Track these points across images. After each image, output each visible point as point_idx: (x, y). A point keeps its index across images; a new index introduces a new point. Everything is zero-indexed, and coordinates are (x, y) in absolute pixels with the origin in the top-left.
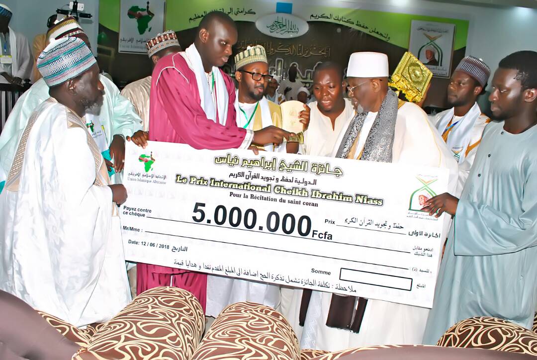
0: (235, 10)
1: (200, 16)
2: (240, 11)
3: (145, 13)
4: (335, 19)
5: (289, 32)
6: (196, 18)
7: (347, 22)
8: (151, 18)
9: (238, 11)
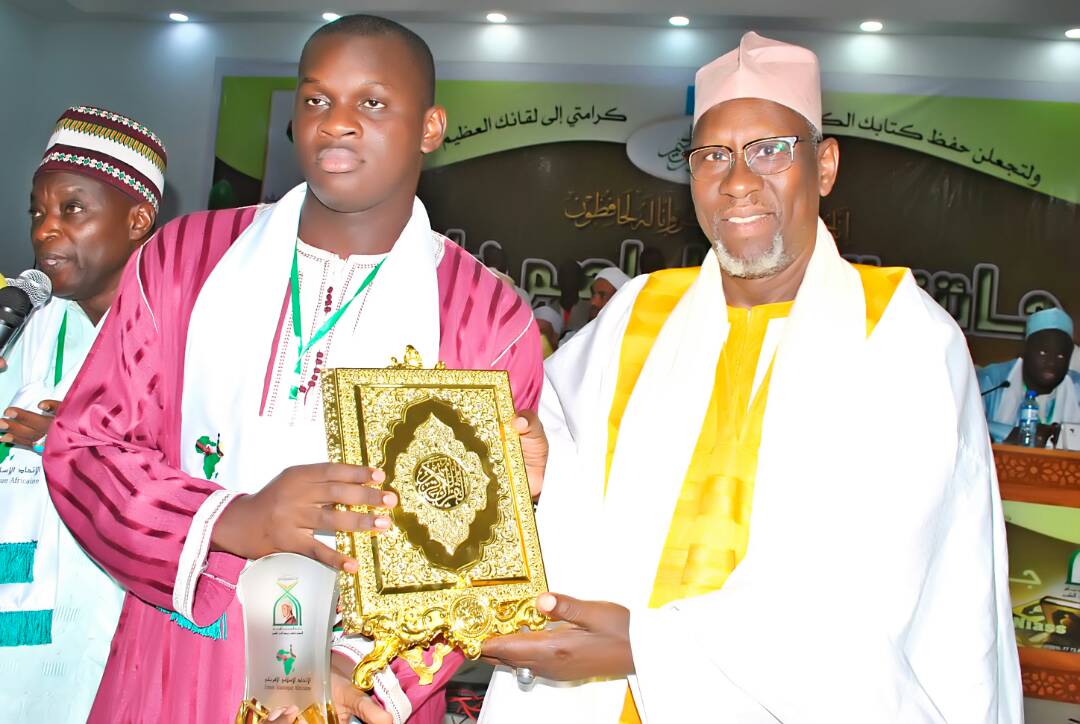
0: (569, 112)
1: (474, 131)
2: (583, 115)
4: (860, 127)
6: (463, 137)
7: (904, 133)
9: (578, 114)
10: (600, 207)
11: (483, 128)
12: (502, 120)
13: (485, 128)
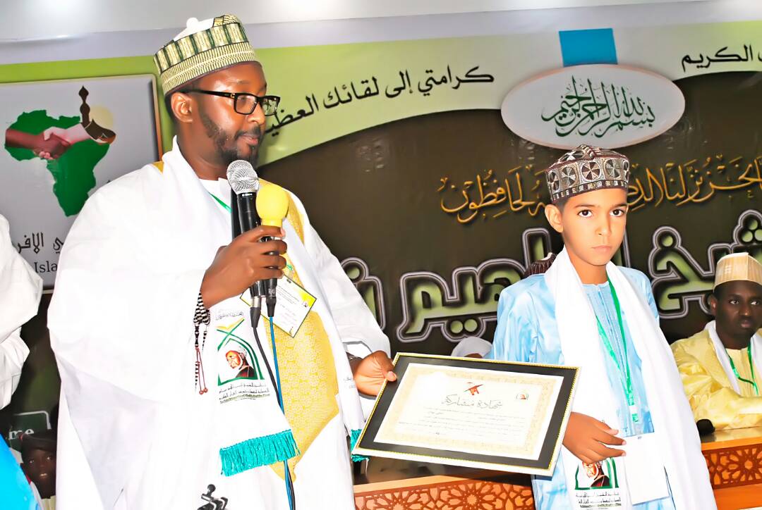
0: (419, 78)
1: (295, 115)
2: (438, 80)
3: (77, 133)
4: (761, 60)
5: (621, 126)
6: (282, 125)
8: (105, 148)
9: (431, 78)
10: (484, 195)
11: (308, 110)
12: (331, 97)
13: (311, 110)
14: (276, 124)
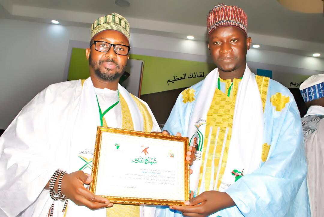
12: (190, 75)
13: (184, 78)
14: (174, 80)
